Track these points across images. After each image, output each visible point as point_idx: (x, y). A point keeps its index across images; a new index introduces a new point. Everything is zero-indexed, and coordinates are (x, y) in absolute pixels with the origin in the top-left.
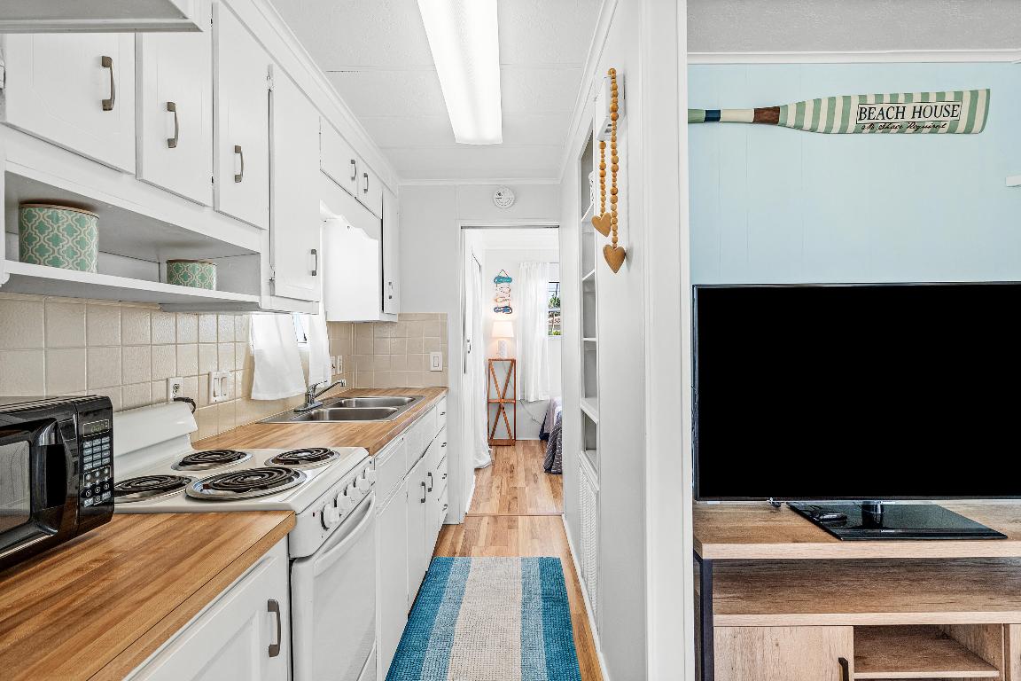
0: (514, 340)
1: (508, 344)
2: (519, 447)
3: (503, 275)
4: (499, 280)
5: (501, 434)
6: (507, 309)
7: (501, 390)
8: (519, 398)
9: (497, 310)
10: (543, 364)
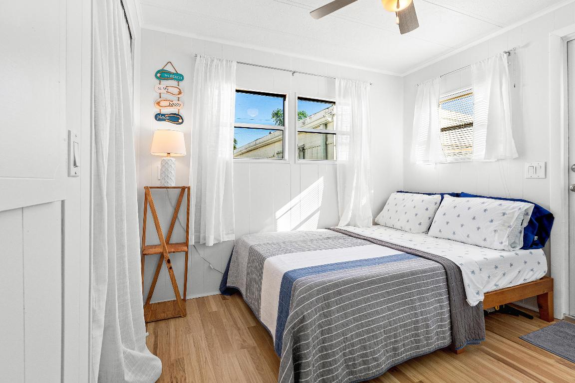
0: (185, 159)
1: (176, 167)
2: (194, 316)
3: (169, 68)
4: (162, 75)
5: (164, 293)
6: (176, 118)
7: (164, 230)
8: (192, 241)
9: (159, 117)
10: (226, 190)
